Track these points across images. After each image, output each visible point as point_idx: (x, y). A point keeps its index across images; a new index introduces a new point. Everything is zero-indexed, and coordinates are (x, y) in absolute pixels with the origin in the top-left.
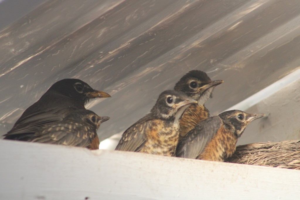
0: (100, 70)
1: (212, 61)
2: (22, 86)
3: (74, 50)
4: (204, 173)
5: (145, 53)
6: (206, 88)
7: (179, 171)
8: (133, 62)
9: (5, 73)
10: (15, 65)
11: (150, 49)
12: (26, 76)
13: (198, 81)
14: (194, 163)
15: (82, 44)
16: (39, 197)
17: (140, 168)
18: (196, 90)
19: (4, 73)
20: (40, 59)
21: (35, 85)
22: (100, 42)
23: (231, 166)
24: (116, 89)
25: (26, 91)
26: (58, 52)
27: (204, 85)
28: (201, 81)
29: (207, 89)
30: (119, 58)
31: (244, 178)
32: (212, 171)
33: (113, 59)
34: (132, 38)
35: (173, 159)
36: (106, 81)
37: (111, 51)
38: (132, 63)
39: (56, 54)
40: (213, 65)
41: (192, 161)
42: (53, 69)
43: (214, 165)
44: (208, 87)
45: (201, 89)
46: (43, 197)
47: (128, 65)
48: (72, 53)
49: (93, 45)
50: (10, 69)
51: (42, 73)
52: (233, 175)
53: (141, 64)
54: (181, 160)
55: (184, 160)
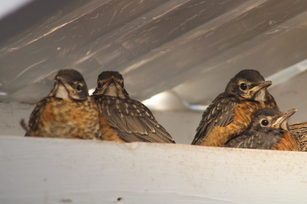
0: (146, 31)
1: (271, 23)
2: (59, 49)
3: (114, 14)
4: (254, 164)
5: (194, 17)
6: (256, 90)
7: (226, 163)
8: (182, 24)
9: (38, 38)
10: (48, 32)
11: (200, 12)
12: (63, 38)
13: (248, 82)
14: (243, 153)
15: (122, 9)
16: (64, 201)
17: (181, 162)
18: (246, 92)
19: (36, 39)
20: (78, 22)
21: (73, 48)
22: (142, 8)
23: (286, 155)
24: (164, 50)
25: (64, 53)
26: (97, 15)
27: (254, 87)
28: (250, 82)
29: (258, 92)
30: (166, 19)
31: (301, 168)
32: (265, 161)
33: (159, 21)
34: (177, 5)
35: (219, 150)
36: (153, 42)
37: (155, 17)
38: (180, 26)
39: (94, 18)
40: (273, 27)
41: (241, 151)
42: (92, 33)
43: (267, 154)
44: (258, 89)
45: (251, 92)
46: (69, 201)
47: (176, 28)
48: (112, 18)
49: (134, 10)
50: (43, 35)
51: (80, 36)
52: (288, 165)
53: (190, 27)
54: (228, 151)
55: (232, 150)
